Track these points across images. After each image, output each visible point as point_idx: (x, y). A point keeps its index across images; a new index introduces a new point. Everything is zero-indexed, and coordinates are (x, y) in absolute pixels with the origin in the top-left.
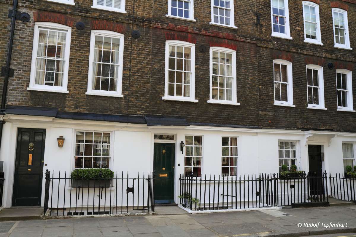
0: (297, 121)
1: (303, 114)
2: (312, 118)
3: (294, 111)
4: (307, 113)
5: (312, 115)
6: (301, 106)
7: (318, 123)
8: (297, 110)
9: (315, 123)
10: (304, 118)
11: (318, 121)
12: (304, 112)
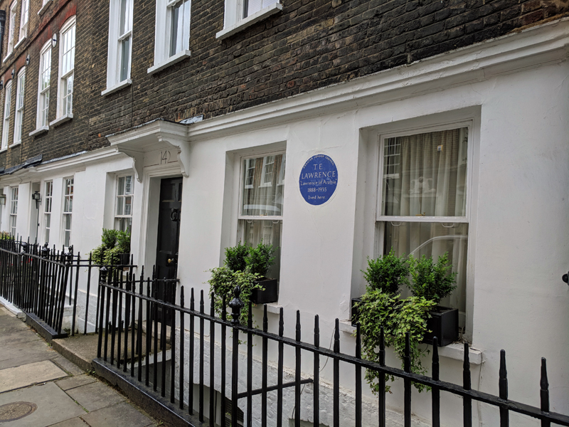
1: (146, 94)
2: (160, 99)
5: (160, 88)
6: (143, 75)
7: (171, 106)
8: (137, 89)
9: (165, 110)
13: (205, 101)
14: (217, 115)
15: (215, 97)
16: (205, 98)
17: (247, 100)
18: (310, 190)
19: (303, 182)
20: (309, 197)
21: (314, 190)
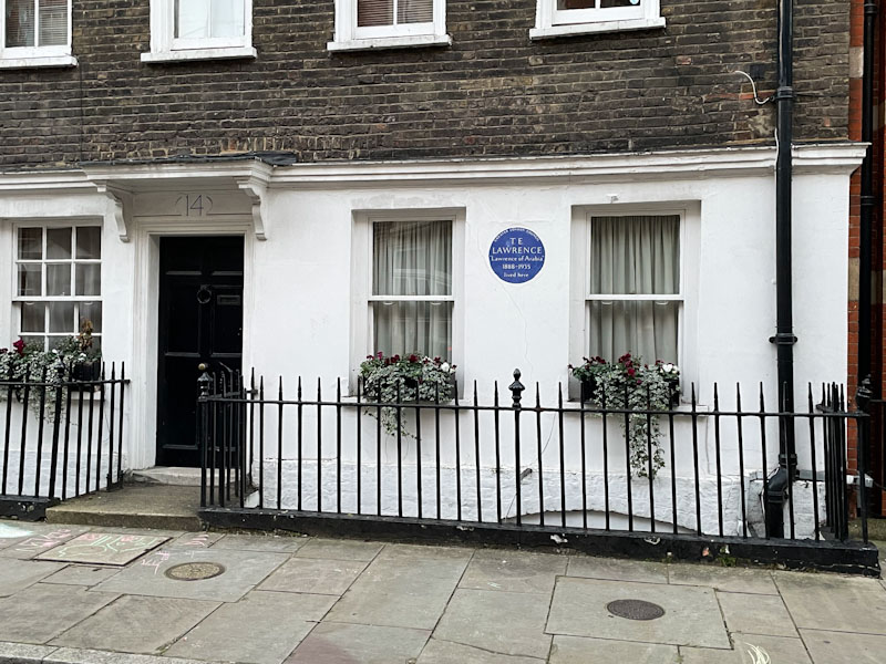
0: (91, 131)
1: (128, 92)
2: (173, 109)
3: (74, 86)
4: (145, 84)
5: (173, 90)
6: (114, 58)
7: (208, 126)
8: (94, 77)
9: (189, 130)
10: (128, 111)
11: (211, 117)
12: (131, 84)
13: (297, 132)
15: (320, 130)
16: (295, 128)
17: (390, 146)
18: (506, 266)
19: (495, 256)
20: (505, 275)
21: (513, 267)
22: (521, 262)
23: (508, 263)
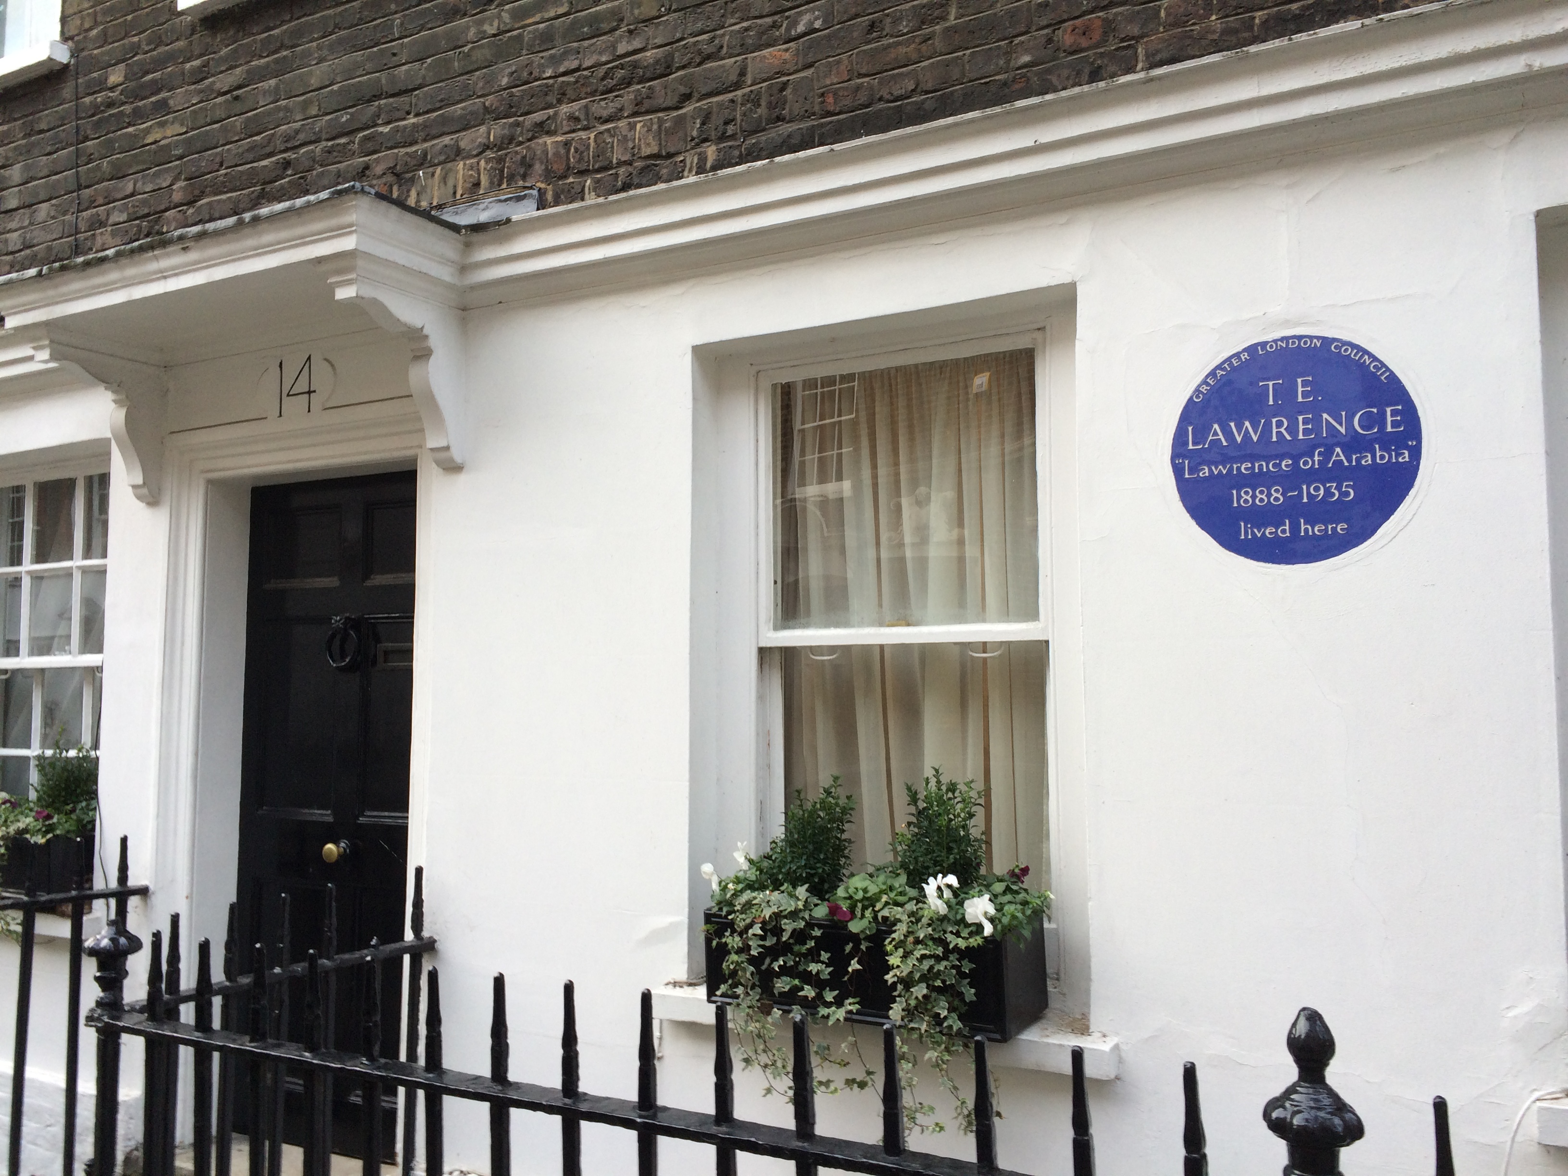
0: (93, 222)
1: (163, 106)
4: (196, 76)
5: (253, 77)
8: (101, 85)
11: (335, 130)
12: (169, 83)
13: (542, 129)
14: (626, 187)
15: (603, 108)
16: (538, 117)
17: (808, 114)
18: (1244, 498)
19: (1199, 459)
20: (1245, 532)
21: (1277, 495)
22: (1312, 476)
23: (1254, 481)
